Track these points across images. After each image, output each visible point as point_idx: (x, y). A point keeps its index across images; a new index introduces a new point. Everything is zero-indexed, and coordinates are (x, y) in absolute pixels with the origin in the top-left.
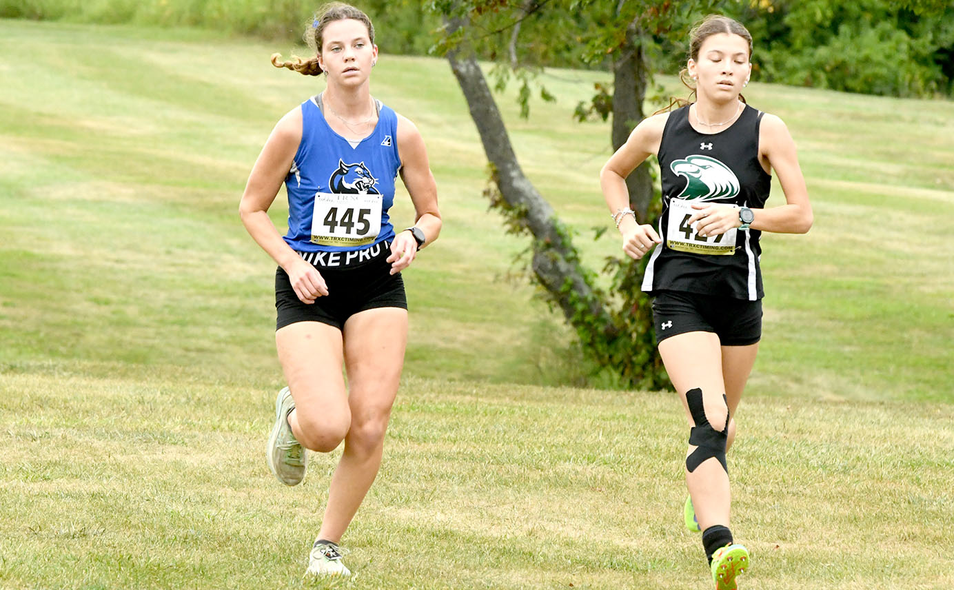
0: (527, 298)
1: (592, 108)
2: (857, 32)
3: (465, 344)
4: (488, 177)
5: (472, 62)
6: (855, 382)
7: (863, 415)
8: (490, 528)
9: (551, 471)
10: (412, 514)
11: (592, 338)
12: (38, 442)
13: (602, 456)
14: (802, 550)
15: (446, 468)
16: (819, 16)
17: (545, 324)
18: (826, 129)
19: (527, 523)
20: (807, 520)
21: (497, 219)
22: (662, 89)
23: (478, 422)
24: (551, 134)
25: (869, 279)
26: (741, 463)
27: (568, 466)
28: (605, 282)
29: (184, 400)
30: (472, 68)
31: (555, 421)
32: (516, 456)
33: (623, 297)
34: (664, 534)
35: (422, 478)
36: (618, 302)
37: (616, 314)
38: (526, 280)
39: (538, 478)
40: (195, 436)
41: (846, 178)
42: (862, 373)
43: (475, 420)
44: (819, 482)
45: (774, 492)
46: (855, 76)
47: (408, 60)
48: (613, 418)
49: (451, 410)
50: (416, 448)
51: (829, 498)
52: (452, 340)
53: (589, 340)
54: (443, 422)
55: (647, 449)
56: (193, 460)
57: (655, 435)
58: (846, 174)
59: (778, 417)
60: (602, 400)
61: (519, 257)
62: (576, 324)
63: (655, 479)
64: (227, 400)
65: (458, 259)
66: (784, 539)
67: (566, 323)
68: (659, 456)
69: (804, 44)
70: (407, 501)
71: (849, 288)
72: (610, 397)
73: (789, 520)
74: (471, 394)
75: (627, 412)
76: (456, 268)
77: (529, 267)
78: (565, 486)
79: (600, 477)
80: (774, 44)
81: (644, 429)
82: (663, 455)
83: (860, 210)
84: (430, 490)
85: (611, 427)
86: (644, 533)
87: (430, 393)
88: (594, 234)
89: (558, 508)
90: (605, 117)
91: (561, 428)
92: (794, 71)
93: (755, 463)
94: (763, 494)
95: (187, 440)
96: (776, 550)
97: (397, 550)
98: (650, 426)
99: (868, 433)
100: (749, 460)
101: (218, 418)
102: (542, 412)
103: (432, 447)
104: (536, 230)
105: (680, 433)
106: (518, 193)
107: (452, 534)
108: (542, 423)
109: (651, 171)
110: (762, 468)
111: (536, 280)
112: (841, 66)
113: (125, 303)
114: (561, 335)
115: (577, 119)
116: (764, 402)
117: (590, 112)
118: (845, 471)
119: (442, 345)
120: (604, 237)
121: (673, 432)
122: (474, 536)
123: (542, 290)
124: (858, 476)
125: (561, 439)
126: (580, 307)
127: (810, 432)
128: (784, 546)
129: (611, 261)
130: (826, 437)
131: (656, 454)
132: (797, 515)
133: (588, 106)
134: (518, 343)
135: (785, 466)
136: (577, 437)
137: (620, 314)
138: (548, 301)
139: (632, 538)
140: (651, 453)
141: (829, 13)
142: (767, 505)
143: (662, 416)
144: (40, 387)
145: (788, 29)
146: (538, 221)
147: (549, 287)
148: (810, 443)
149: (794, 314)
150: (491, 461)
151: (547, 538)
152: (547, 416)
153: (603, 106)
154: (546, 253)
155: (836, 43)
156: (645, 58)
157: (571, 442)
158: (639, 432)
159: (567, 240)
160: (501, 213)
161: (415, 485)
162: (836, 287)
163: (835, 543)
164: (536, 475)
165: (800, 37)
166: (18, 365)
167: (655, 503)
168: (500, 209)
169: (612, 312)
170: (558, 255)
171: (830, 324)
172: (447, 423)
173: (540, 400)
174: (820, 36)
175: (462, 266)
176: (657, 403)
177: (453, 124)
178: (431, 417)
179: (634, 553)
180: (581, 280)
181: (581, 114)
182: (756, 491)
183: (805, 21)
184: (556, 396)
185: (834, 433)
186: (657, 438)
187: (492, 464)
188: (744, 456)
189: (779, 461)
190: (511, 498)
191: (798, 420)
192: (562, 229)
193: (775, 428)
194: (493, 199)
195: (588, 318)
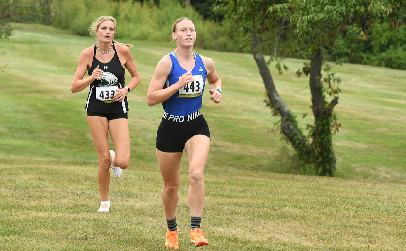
0: (279, 138)
1: (302, 72)
2: (395, 48)
3: (257, 154)
4: (266, 95)
5: (261, 55)
6: (394, 170)
7: (400, 187)
8: (253, 237)
9: (279, 211)
10: (222, 230)
11: (302, 153)
12: (79, 196)
13: (300, 205)
14: (379, 248)
15: (238, 209)
16: (383, 42)
17: (285, 148)
18: (385, 81)
19: (268, 234)
20: (380, 234)
21: (269, 110)
22: (328, 65)
23: (254, 189)
24: (289, 81)
25: (399, 134)
26: (354, 209)
27: (287, 209)
28: (306, 133)
29: (142, 178)
30: (261, 57)
31: (283, 189)
32: (266, 205)
33: (313, 139)
34: (323, 240)
35: (228, 214)
36: (311, 140)
37: (310, 145)
38: (279, 132)
39: (274, 214)
40: (142, 194)
41: (391, 98)
42: (396, 167)
43: (252, 188)
44: (385, 218)
45: (367, 222)
46: (395, 63)
47: (241, 55)
48: (305, 188)
49: (244, 184)
50: (228, 200)
51: (389, 225)
52: (252, 153)
53: (300, 153)
54: (240, 189)
55: (317, 202)
56: (139, 204)
57: (321, 196)
58: (391, 96)
59: (368, 188)
60: (302, 180)
61: (276, 124)
62: (296, 148)
63: (320, 215)
64: (159, 178)
65: (255, 124)
66: (371, 243)
67: (292, 147)
68: (322, 205)
69: (377, 52)
70: (221, 224)
71: (392, 136)
72: (305, 178)
73: (373, 234)
74: (253, 176)
75: (311, 185)
76: (254, 127)
77: (280, 127)
78: (285, 218)
79: (298, 214)
80: (367, 51)
81: (317, 193)
82: (324, 205)
83: (396, 109)
84: (231, 219)
85: (304, 192)
86: (315, 239)
87: (238, 176)
88: (302, 116)
89: (281, 228)
90: (307, 75)
91: (285, 192)
92: (373, 61)
93: (359, 209)
94: (362, 223)
95: (138, 196)
96: (368, 248)
97: (213, 247)
98: (319, 192)
99: (402, 195)
100: (357, 207)
101: (153, 186)
102: (278, 185)
103: (234, 200)
104: (282, 114)
105: (331, 195)
106: (276, 101)
107: (237, 239)
108: (278, 190)
109: (323, 94)
110: (362, 211)
111: (282, 132)
112: (390, 60)
113: (137, 137)
114: (290, 151)
115: (297, 76)
116: (363, 181)
117: (302, 73)
118: (395, 213)
119: (248, 154)
120: (306, 117)
121: (328, 194)
122: (246, 241)
123: (284, 136)
124: (400, 215)
125: (285, 197)
126: (297, 142)
127: (380, 195)
128: (371, 246)
129: (309, 126)
130: (387, 197)
131: (321, 204)
132: (376, 232)
133: (301, 71)
134: (275, 154)
135: (371, 211)
136: (291, 196)
137: (311, 145)
138: (286, 140)
139: (310, 241)
140: (319, 204)
141: (386, 41)
142: (365, 227)
143: (324, 187)
144: (88, 172)
145: (372, 47)
146: (283, 111)
147: (286, 134)
148: (380, 200)
149: (373, 145)
150: (256, 207)
151: (276, 242)
152: (280, 187)
153: (306, 71)
154: (286, 123)
155: (388, 51)
156: (322, 55)
157: (289, 198)
158: (315, 194)
159: (293, 118)
160: (270, 108)
161: (225, 217)
162: (388, 136)
163: (391, 245)
164: (273, 213)
165: (376, 49)
166: (87, 162)
167: (320, 226)
168: (269, 107)
169: (309, 144)
170: (290, 123)
171: (385, 149)
172: (241, 189)
173: (279, 179)
174: (383, 48)
175: (257, 126)
176: (323, 181)
177: (256, 77)
178: (236, 187)
179: (311, 249)
180: (298, 133)
181: (299, 74)
182: (360, 221)
183: (378, 43)
184: (285, 178)
185: (390, 196)
186: (322, 197)
187: (257, 208)
188: (355, 205)
189: (369, 208)
190: (263, 223)
191: (376, 190)
192: (292, 114)
193: (367, 193)
194: (267, 103)
195: (300, 146)
